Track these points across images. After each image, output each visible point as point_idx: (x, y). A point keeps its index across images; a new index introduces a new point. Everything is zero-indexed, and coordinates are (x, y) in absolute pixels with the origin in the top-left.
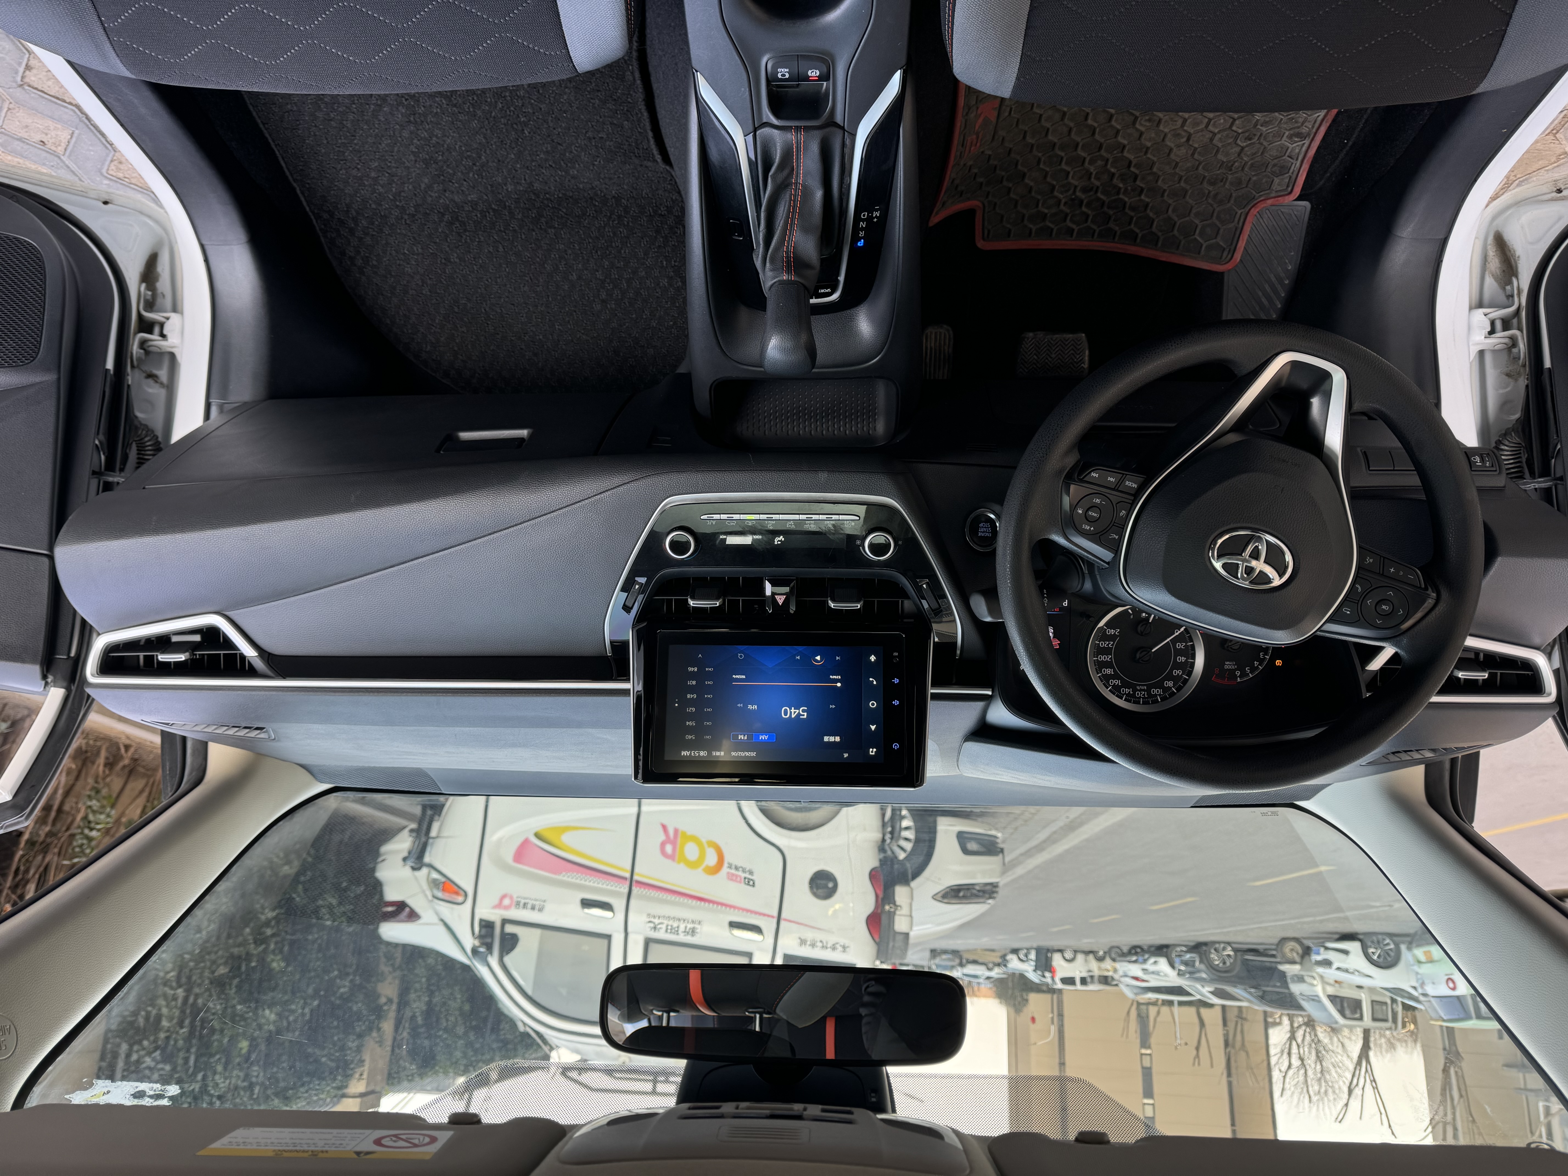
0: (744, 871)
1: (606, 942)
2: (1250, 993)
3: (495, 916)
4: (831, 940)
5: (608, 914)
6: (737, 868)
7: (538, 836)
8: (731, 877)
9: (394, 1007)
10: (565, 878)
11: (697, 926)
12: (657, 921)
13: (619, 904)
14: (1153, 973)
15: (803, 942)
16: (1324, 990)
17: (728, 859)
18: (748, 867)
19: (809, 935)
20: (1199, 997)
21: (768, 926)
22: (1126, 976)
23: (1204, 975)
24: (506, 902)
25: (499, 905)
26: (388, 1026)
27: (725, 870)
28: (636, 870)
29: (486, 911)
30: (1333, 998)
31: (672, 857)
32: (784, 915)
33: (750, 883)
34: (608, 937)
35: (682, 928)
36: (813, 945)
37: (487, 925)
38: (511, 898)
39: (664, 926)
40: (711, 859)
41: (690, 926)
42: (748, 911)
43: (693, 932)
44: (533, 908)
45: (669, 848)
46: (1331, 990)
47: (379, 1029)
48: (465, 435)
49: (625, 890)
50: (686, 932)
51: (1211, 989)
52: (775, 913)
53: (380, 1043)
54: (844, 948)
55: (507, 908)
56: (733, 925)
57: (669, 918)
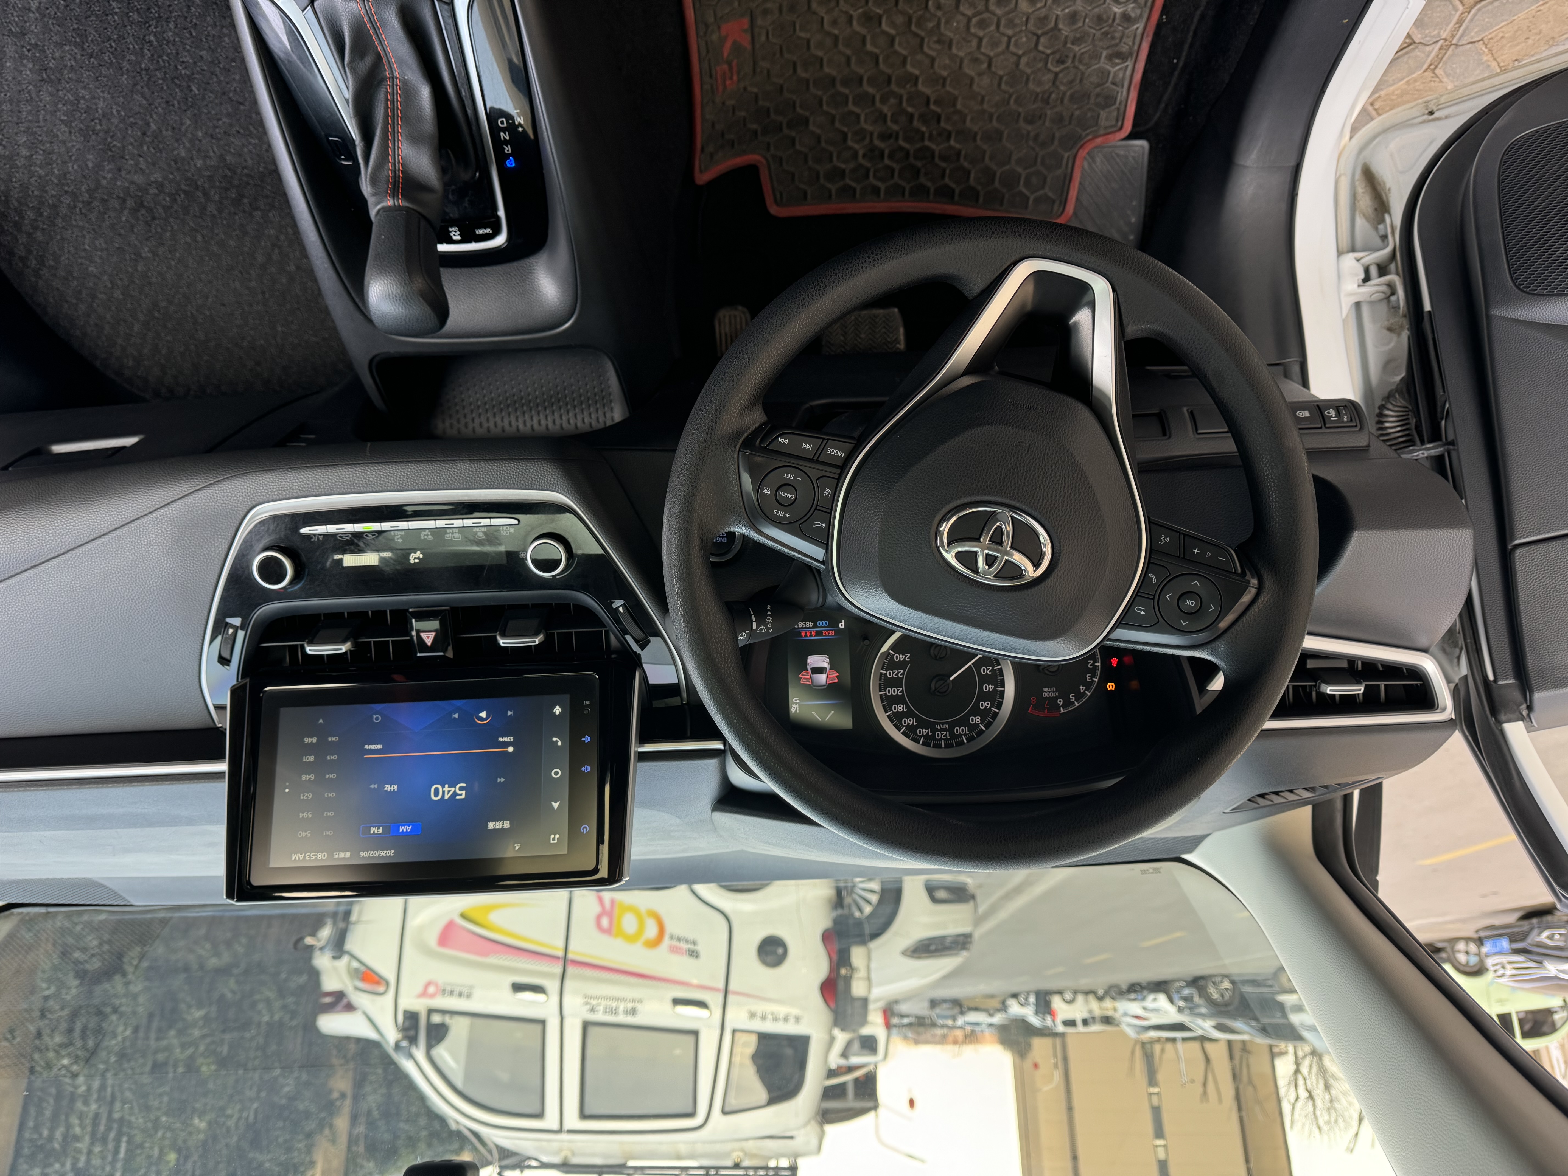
0: (687, 941)
1: (539, 1029)
2: (1251, 1026)
3: (419, 1005)
4: (783, 1011)
5: (540, 997)
6: (679, 939)
7: (463, 916)
8: (673, 950)
9: (348, 1102)
10: (493, 961)
11: (637, 1005)
12: (594, 1002)
13: (552, 986)
15: (752, 1015)
17: (670, 929)
18: (691, 937)
19: (760, 1007)
20: (1201, 1032)
21: (715, 1000)
22: (1126, 1015)
24: (431, 990)
25: (424, 994)
26: (342, 1123)
27: (666, 941)
28: (571, 947)
29: (410, 1001)
31: (608, 931)
32: (732, 987)
33: (694, 954)
34: (543, 1022)
35: (622, 1008)
36: (764, 1018)
37: (412, 1017)
38: (436, 985)
39: (601, 1008)
40: (652, 931)
41: (630, 1005)
42: (692, 984)
43: (633, 1012)
44: (460, 995)
45: (605, 922)
47: (331, 1126)
48: (59, 449)
49: (558, 969)
50: (626, 1012)
51: (1213, 1023)
52: (721, 985)
53: (333, 1141)
54: (797, 1019)
55: (432, 996)
56: (677, 1002)
57: (607, 998)
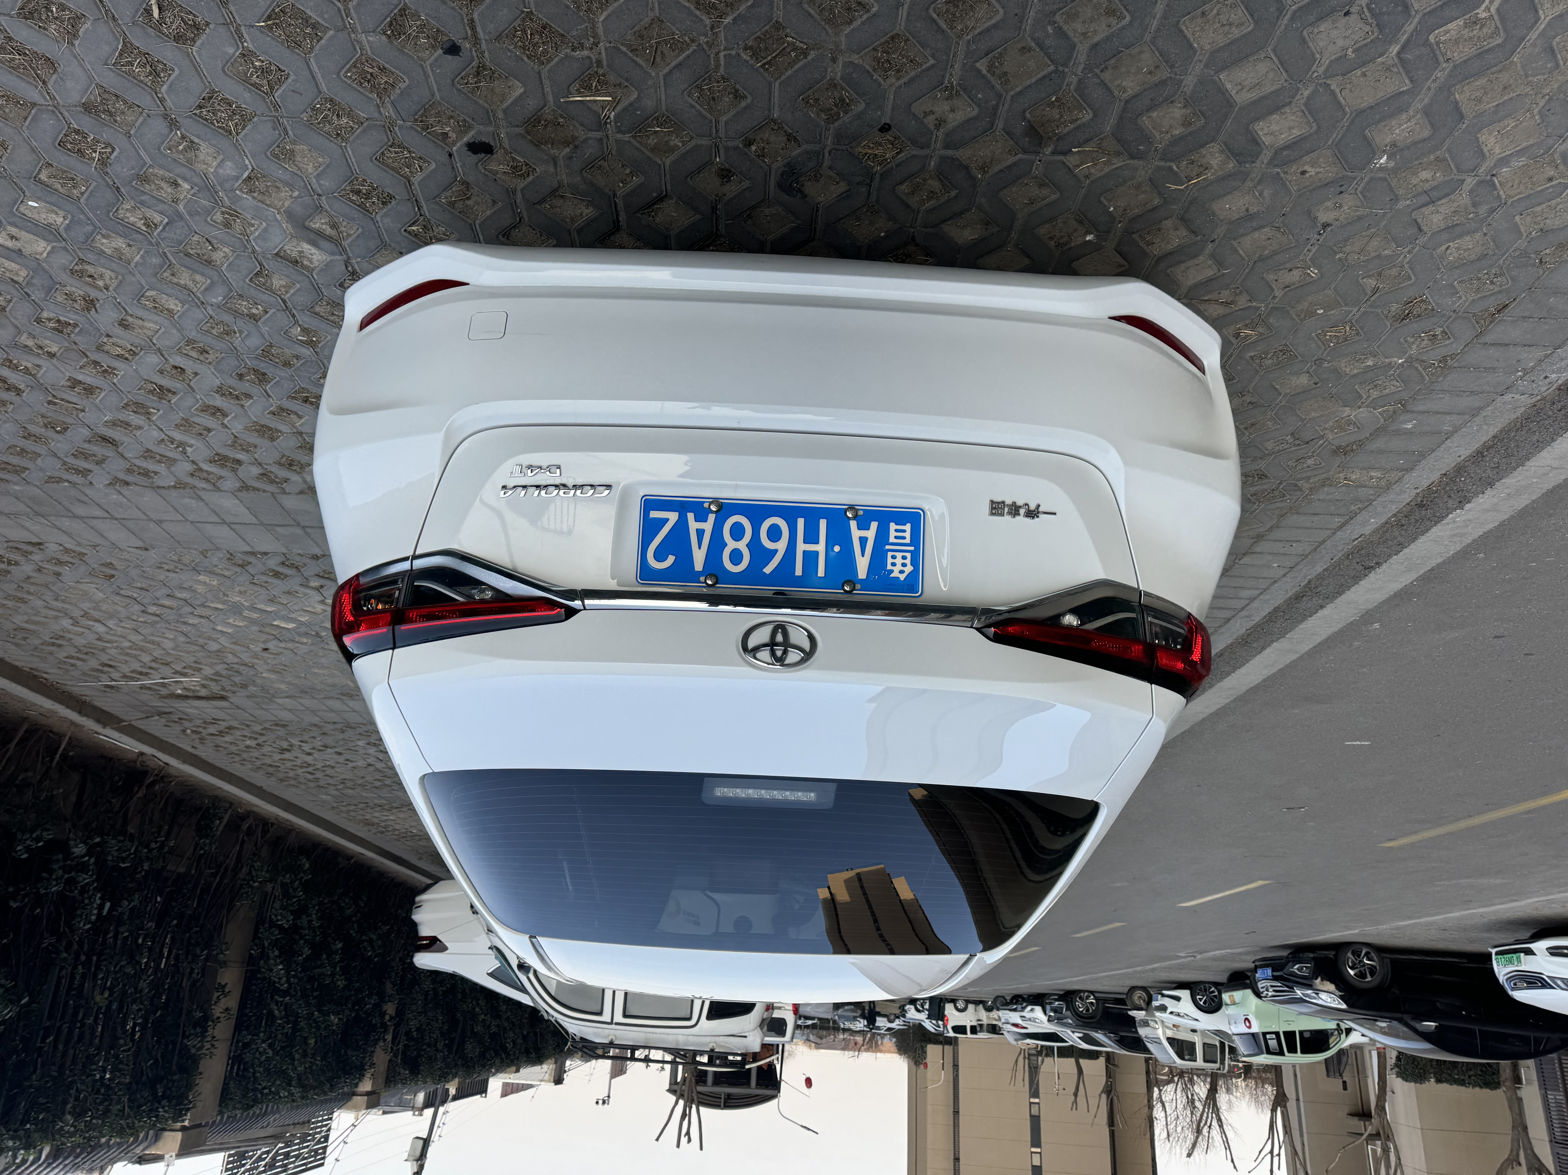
2: (1110, 1038)
6: (689, 914)
14: (1030, 1020)
16: (1164, 1033)
23: (1070, 1021)
26: (389, 1038)
46: (1170, 1033)
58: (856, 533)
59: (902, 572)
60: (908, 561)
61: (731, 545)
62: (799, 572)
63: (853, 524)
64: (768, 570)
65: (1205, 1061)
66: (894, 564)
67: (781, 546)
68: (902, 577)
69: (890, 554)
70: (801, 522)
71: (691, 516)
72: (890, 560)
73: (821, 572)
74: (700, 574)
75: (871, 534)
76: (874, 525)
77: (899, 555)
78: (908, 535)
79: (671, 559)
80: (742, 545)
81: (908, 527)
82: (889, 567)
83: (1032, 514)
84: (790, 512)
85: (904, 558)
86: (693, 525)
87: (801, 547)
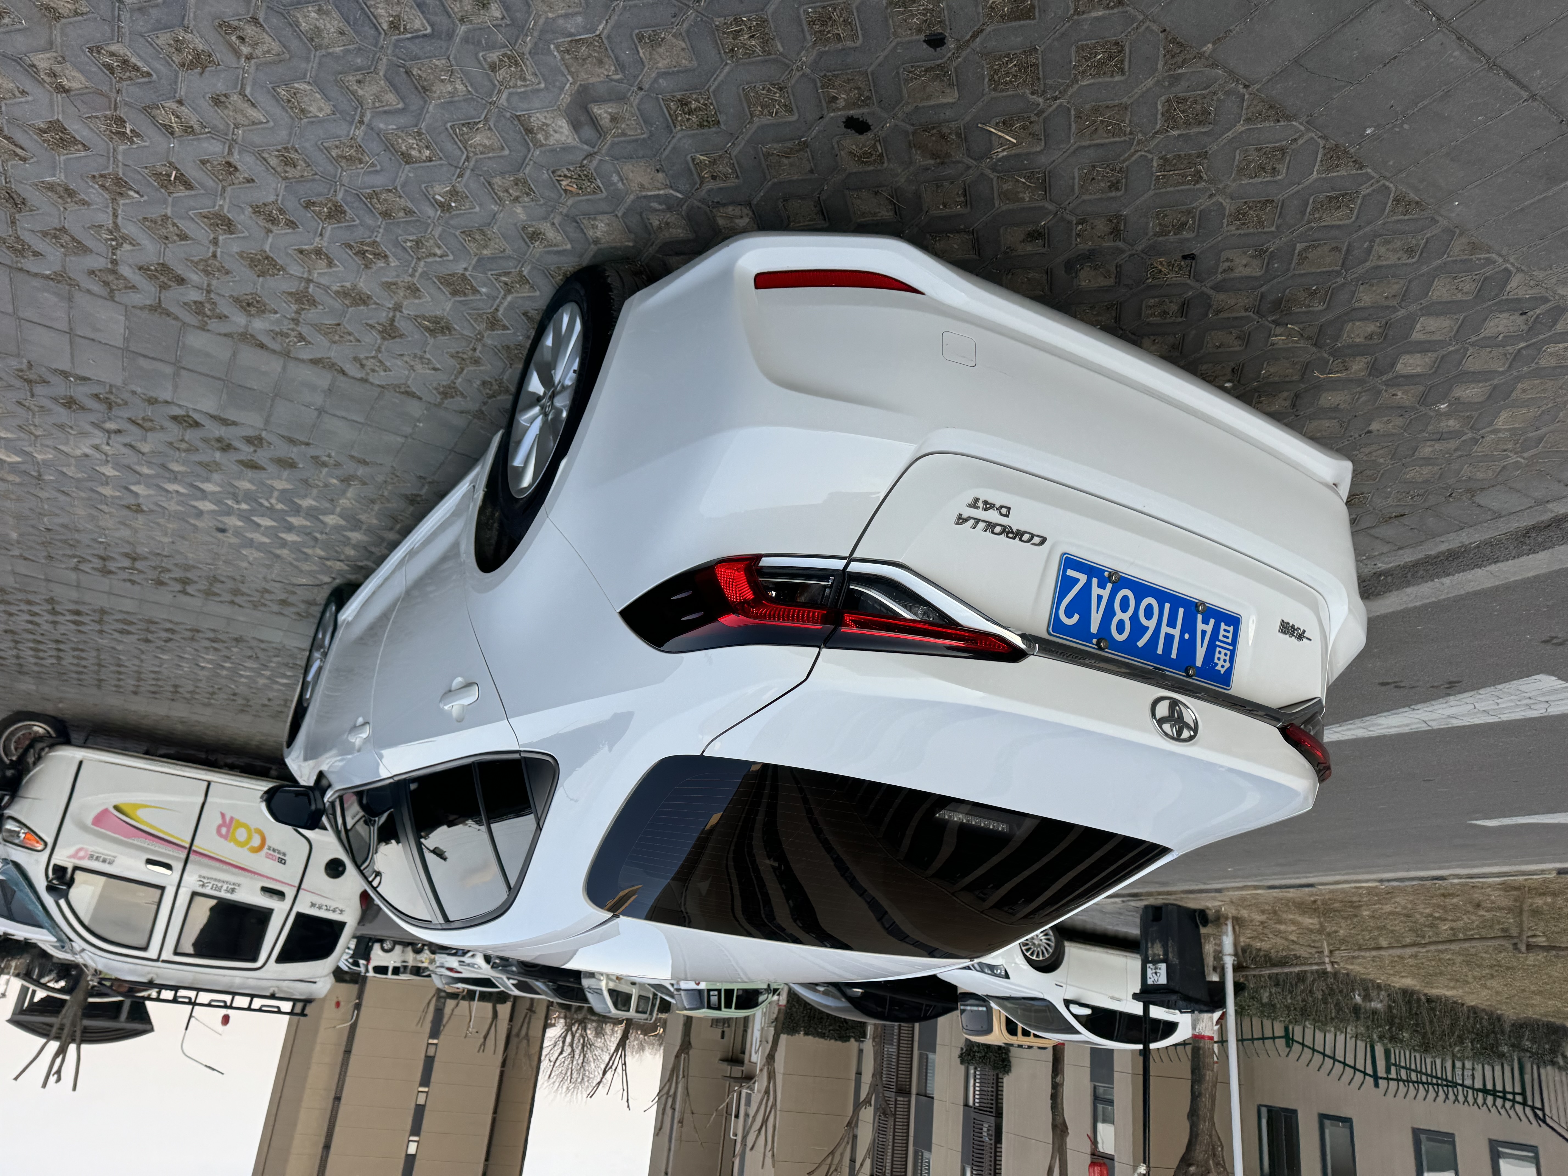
0: (279, 853)
1: (159, 892)
2: (548, 986)
3: (69, 863)
4: (333, 905)
5: (168, 872)
6: (274, 850)
7: (116, 808)
8: (268, 856)
10: (135, 842)
11: (235, 887)
12: (205, 880)
13: (178, 866)
14: (468, 965)
15: (313, 905)
16: (607, 984)
17: (269, 842)
18: (282, 850)
19: (318, 900)
20: (502, 989)
21: (290, 893)
22: (442, 967)
23: (514, 969)
24: (81, 854)
27: (265, 850)
28: (196, 842)
29: (62, 859)
30: (611, 992)
31: (225, 837)
32: (303, 886)
33: (282, 861)
34: (162, 889)
35: (225, 887)
36: (320, 908)
37: (59, 870)
38: (87, 851)
39: (209, 885)
40: (256, 841)
41: (230, 887)
42: (276, 880)
43: (233, 891)
44: (101, 861)
45: (224, 830)
46: (612, 985)
49: (183, 855)
50: (227, 891)
51: (514, 982)
52: (297, 884)
54: (342, 911)
55: (82, 858)
56: (265, 890)
57: (216, 880)
58: (1200, 626)
59: (1223, 666)
60: (1227, 658)
61: (1119, 615)
62: (1160, 651)
63: (1199, 617)
64: (1141, 644)
65: (637, 1011)
66: (1219, 659)
67: (1151, 624)
68: (1223, 671)
69: (1218, 649)
70: (1167, 606)
71: (1095, 581)
72: (1217, 655)
73: (1174, 655)
74: (1094, 636)
75: (1209, 628)
76: (1212, 621)
77: (1223, 651)
78: (1230, 635)
79: (1076, 617)
80: (1126, 617)
81: (1231, 629)
82: (1216, 661)
83: (1300, 637)
84: (1162, 596)
85: (1226, 655)
86: (1096, 591)
87: (1165, 629)
